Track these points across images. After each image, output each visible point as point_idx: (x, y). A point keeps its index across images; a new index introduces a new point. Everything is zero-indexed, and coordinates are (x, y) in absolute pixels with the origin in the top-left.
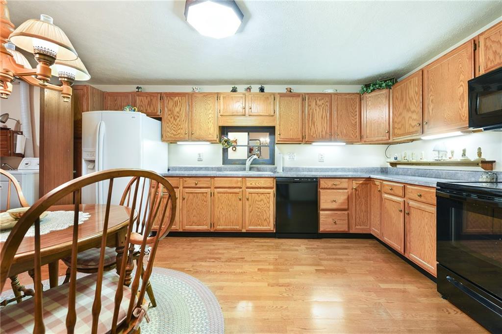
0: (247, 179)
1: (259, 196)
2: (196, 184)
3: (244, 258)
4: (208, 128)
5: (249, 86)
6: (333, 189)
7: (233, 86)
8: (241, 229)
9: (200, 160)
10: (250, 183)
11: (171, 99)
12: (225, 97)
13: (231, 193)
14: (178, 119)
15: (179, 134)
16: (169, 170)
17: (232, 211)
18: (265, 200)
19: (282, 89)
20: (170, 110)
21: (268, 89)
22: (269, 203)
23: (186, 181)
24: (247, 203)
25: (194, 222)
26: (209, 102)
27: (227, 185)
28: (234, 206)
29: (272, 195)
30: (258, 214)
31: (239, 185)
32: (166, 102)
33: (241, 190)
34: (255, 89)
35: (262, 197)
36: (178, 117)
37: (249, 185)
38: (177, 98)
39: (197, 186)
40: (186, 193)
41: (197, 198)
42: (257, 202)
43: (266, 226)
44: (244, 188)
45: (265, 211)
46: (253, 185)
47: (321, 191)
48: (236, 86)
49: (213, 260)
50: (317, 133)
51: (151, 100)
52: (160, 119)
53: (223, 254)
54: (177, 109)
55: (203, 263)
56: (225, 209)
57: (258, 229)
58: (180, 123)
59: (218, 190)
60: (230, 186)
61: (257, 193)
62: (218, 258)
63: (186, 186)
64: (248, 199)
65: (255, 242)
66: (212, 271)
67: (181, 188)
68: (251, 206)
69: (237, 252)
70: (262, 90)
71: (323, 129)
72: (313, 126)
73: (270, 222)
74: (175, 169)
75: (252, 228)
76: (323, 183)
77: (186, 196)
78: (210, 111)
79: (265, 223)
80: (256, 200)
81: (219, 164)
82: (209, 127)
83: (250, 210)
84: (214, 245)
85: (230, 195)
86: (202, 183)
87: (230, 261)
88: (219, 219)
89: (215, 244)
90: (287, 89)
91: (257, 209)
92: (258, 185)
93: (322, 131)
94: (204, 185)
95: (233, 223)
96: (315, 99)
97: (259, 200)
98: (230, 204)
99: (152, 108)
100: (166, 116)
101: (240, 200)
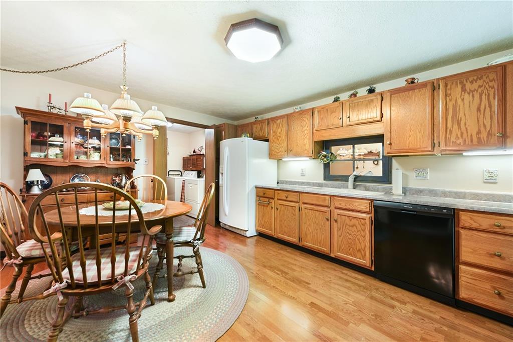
0: (335, 198)
1: (351, 221)
2: (287, 198)
3: (309, 284)
4: (304, 145)
5: (353, 91)
6: (494, 233)
7: (335, 96)
8: (329, 252)
9: (303, 175)
10: (338, 203)
11: (275, 122)
12: (320, 111)
13: (318, 211)
14: (280, 139)
15: (280, 151)
16: (278, 183)
17: (319, 230)
18: (358, 226)
19: (401, 83)
20: (274, 132)
21: (379, 88)
22: (364, 231)
23: (279, 194)
24: (335, 225)
25: (285, 232)
26: (305, 119)
27: (314, 202)
28: (321, 225)
29: (368, 222)
30: (350, 241)
31: (327, 203)
32: (272, 125)
33: (329, 209)
34: (363, 92)
35: (354, 221)
36: (280, 137)
37: (337, 205)
38: (279, 120)
39: (288, 199)
40: (280, 204)
41: (288, 210)
42: (347, 227)
43: (360, 259)
44: (332, 208)
45: (359, 240)
46: (343, 206)
47: (462, 231)
48: (338, 96)
49: (279, 272)
50: (465, 135)
51: (262, 126)
52: (267, 140)
53: (294, 270)
54: (279, 130)
55: (268, 272)
56: (312, 226)
57: (348, 259)
58: (281, 142)
59: (306, 206)
60: (317, 203)
61: (348, 216)
62: (285, 272)
63: (279, 198)
64: (336, 221)
65: (343, 273)
66: (268, 282)
67: (276, 199)
68: (340, 230)
69: (310, 275)
70: (371, 91)
71: (482, 129)
72: (456, 126)
73: (365, 253)
74: (283, 182)
75: (341, 255)
76: (465, 219)
77: (279, 207)
78: (306, 128)
79: (359, 255)
80: (347, 224)
81: (320, 179)
82: (305, 143)
83: (339, 234)
84: (295, 260)
85: (318, 213)
86: (292, 197)
87: (293, 281)
88: (306, 235)
89: (297, 258)
90: (406, 81)
91: (348, 234)
92: (348, 207)
93: (479, 133)
94: (294, 200)
95: (320, 243)
96: (461, 83)
97: (351, 225)
98: (317, 222)
99: (263, 133)
100: (271, 138)
101: (328, 220)
